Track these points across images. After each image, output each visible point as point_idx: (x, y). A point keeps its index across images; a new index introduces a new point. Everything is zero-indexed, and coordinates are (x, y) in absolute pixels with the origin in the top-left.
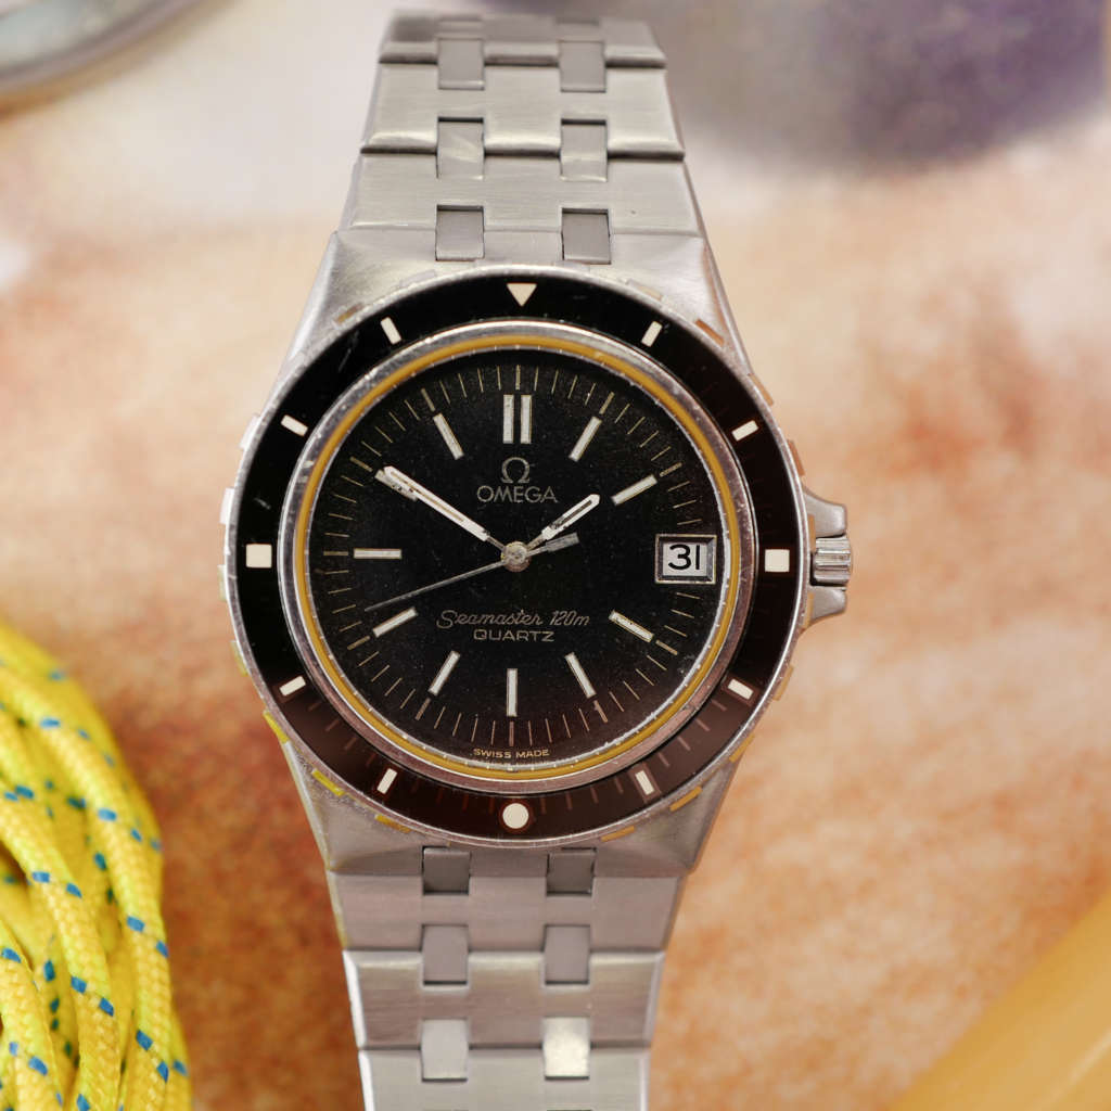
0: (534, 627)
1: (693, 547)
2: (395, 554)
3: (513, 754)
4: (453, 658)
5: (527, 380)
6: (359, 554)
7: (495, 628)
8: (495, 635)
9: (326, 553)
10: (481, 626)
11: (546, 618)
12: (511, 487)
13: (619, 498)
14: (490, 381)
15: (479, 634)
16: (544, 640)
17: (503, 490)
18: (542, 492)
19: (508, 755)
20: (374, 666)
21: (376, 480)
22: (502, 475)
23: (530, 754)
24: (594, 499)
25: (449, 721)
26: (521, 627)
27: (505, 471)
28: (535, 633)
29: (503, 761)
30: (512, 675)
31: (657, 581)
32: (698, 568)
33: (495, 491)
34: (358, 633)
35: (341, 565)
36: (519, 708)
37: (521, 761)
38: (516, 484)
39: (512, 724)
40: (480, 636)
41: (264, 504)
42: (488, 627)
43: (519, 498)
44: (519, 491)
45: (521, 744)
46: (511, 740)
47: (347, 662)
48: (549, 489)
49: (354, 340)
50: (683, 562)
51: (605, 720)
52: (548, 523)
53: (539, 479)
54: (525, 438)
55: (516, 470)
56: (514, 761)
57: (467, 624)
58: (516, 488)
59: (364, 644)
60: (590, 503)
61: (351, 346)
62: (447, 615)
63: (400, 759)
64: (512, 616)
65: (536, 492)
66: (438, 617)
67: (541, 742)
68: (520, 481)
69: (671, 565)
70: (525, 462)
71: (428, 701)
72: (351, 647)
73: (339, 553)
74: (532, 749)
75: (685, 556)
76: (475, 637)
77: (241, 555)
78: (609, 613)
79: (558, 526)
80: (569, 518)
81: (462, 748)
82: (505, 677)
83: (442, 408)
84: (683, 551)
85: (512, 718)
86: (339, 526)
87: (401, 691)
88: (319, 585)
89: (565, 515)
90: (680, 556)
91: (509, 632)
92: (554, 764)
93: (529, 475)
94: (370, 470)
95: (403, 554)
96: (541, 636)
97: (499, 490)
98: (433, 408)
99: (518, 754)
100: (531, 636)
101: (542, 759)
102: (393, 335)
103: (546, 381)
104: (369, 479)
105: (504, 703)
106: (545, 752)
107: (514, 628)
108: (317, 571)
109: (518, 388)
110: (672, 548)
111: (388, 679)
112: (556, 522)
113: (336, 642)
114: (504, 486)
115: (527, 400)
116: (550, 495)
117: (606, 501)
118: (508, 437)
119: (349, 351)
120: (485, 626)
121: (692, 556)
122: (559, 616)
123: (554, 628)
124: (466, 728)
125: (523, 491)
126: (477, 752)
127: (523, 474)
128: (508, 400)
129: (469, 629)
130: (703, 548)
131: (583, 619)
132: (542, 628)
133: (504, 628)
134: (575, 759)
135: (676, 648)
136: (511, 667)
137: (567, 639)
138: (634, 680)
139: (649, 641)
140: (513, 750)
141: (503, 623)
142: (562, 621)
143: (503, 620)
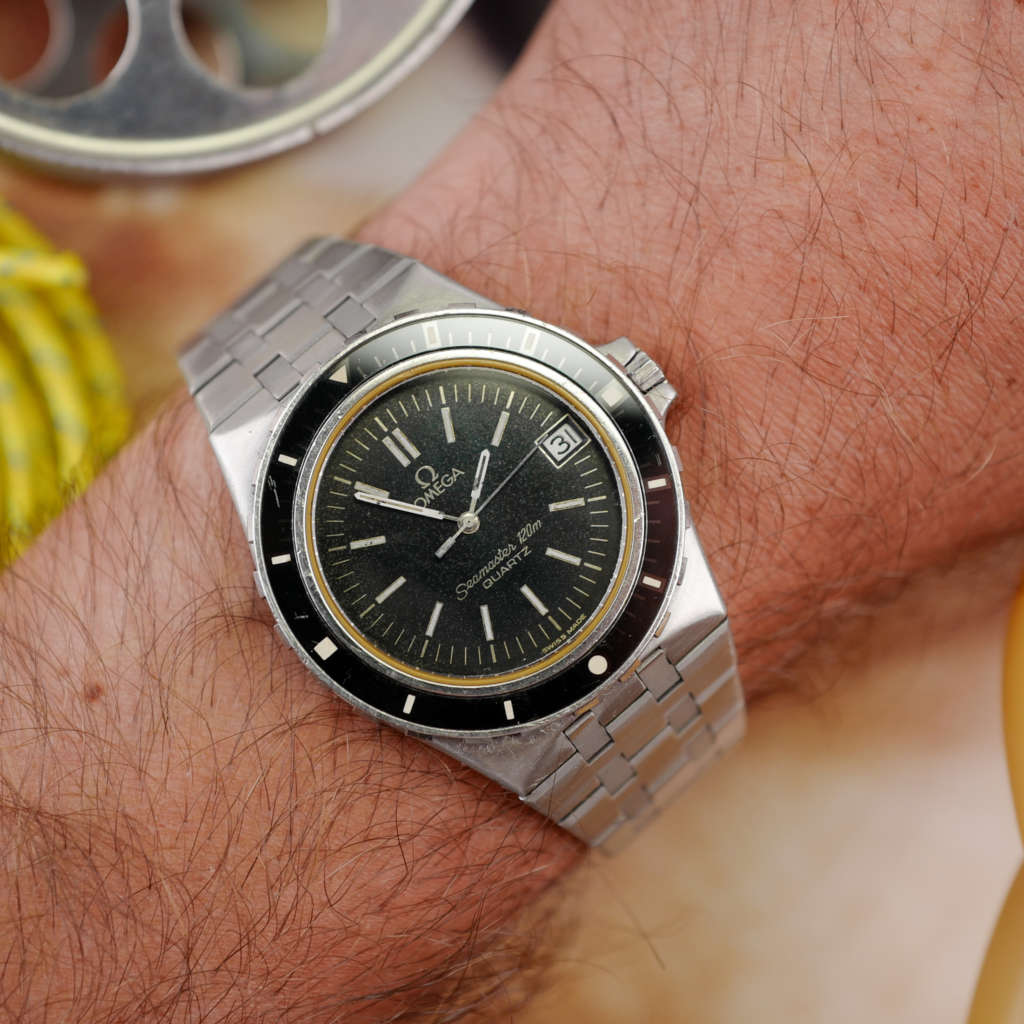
0: (513, 553)
1: (561, 432)
2: (401, 581)
3: (566, 634)
4: (485, 610)
5: (387, 421)
6: (380, 599)
7: (493, 573)
8: (496, 577)
9: (362, 615)
10: (484, 579)
11: (516, 542)
12: (431, 487)
13: (496, 442)
14: (367, 440)
15: (487, 584)
16: (526, 555)
17: (428, 492)
18: (451, 475)
19: (564, 637)
20: (445, 654)
21: (353, 550)
22: (420, 486)
23: (575, 626)
24: (486, 453)
25: (513, 647)
26: (506, 559)
27: (420, 482)
28: (517, 556)
29: (563, 641)
30: (526, 590)
31: (558, 467)
32: (574, 441)
33: (424, 497)
34: (419, 644)
35: (376, 615)
36: (546, 603)
37: (573, 633)
38: (432, 483)
39: (550, 618)
40: (489, 584)
41: (303, 617)
42: (488, 576)
43: (441, 489)
44: (438, 485)
45: (566, 624)
46: (558, 627)
47: (428, 666)
48: (453, 470)
49: (273, 483)
50: (565, 446)
51: (600, 569)
52: (471, 489)
53: (444, 469)
54: (415, 454)
55: (425, 476)
56: (568, 636)
57: (475, 585)
58: (435, 486)
59: (428, 647)
60: (484, 458)
61: (273, 487)
62: (460, 589)
63: (505, 690)
64: (496, 557)
65: (447, 478)
66: (456, 595)
67: (575, 614)
68: (433, 480)
69: (559, 453)
70: (426, 467)
71: (492, 646)
72: (422, 656)
73: (369, 609)
74: (573, 622)
75: (562, 442)
76: (486, 588)
77: (316, 657)
78: (548, 508)
79: (478, 486)
80: (480, 476)
81: (534, 655)
82: (522, 595)
83: (354, 478)
84: (559, 440)
85: (547, 614)
86: (354, 594)
87: (473, 654)
88: (372, 636)
89: (477, 476)
90: (560, 444)
91: (502, 568)
92: (591, 618)
93: (436, 472)
94: (345, 547)
95: (405, 577)
96: (522, 555)
97: (426, 494)
98: (349, 483)
99: (569, 632)
100: (517, 559)
101: (584, 622)
102: (291, 461)
103: (398, 413)
104: (347, 553)
105: (535, 610)
106: (582, 617)
107: (503, 563)
108: (367, 629)
109: (386, 430)
110: (552, 443)
111: (459, 653)
112: (475, 484)
113: (411, 660)
114: (427, 490)
115: (397, 432)
116: (457, 473)
117: (491, 449)
118: (405, 462)
119: (275, 491)
120: (487, 576)
121: (567, 439)
122: (522, 535)
123: (526, 543)
124: (526, 643)
125: (440, 483)
126: (545, 650)
127: (431, 475)
128: (387, 441)
129: (479, 585)
130: (568, 427)
131: (536, 524)
132: (518, 550)
133: (498, 568)
134: (601, 605)
135: (602, 495)
136: (521, 586)
137: (538, 543)
138: (595, 533)
139: (584, 504)
140: (564, 631)
141: (494, 566)
142: (526, 536)
143: (493, 565)
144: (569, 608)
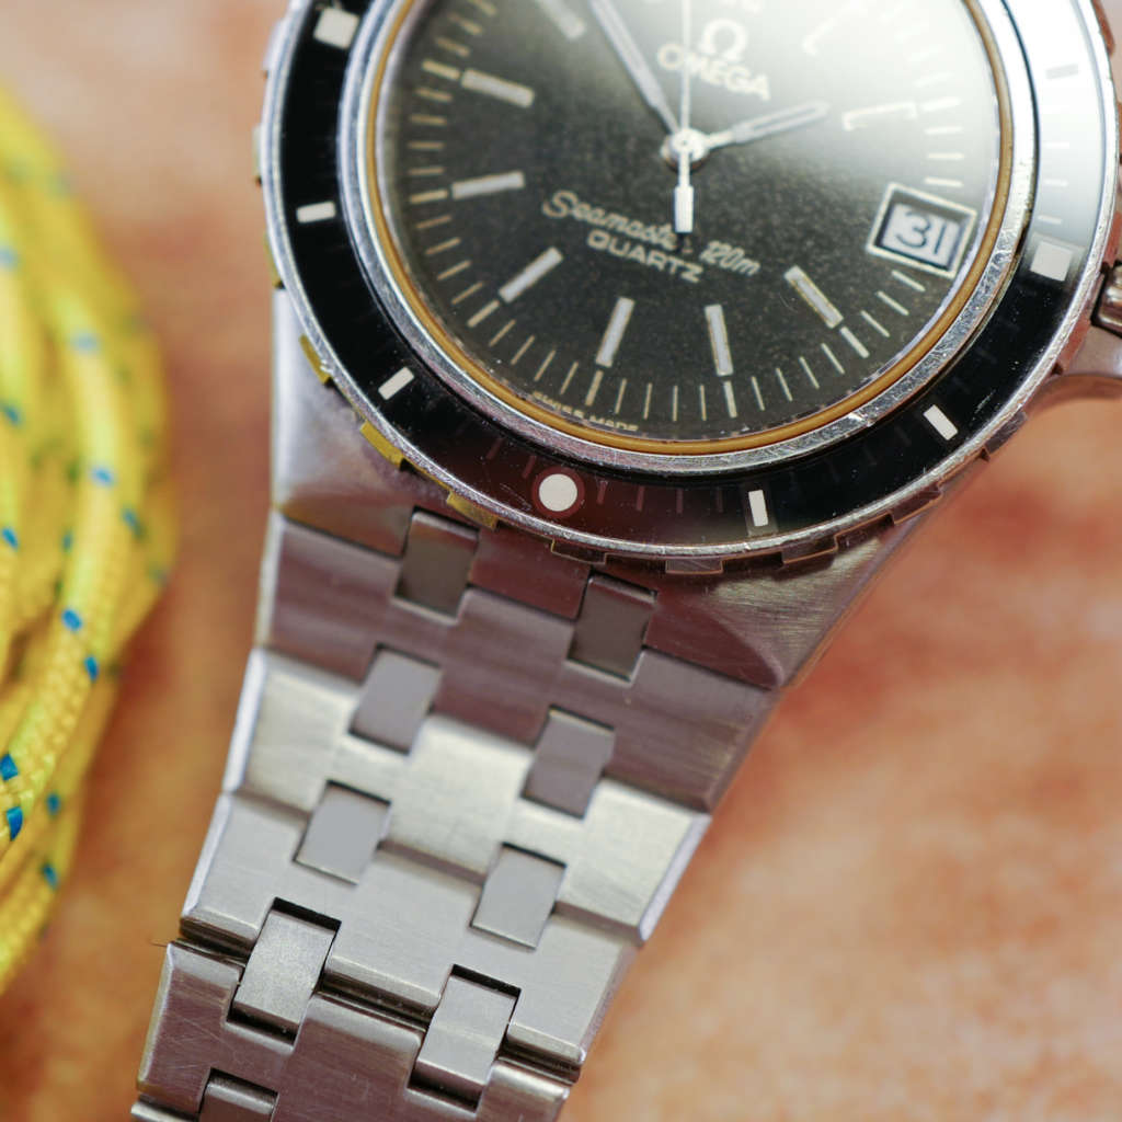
0: (676, 252)
1: (937, 222)
2: (525, 96)
3: (587, 416)
4: (552, 258)
6: (472, 80)
7: (622, 239)
8: (619, 246)
9: (427, 65)
10: (604, 229)
11: (699, 245)
12: (712, 58)
13: (852, 118)
15: (598, 239)
16: (687, 276)
17: (698, 59)
18: (752, 77)
19: (579, 415)
20: (438, 235)
22: (702, 39)
23: (610, 423)
24: (821, 108)
25: (513, 341)
26: (659, 247)
27: (707, 34)
28: (676, 262)
30: (625, 308)
31: (872, 249)
32: (936, 251)
34: (432, 183)
35: (442, 89)
36: (621, 354)
38: (717, 57)
39: (599, 375)
40: (600, 242)
42: (613, 233)
43: (716, 75)
44: (721, 68)
45: (602, 407)
46: (590, 398)
47: (405, 217)
48: (762, 79)
50: (917, 238)
51: (733, 413)
53: (753, 59)
55: (725, 40)
56: (585, 420)
57: (585, 220)
58: (717, 64)
59: (436, 201)
60: (813, 110)
62: (563, 199)
63: (426, 355)
64: (652, 229)
65: (742, 76)
66: (549, 195)
67: (630, 414)
68: (726, 57)
69: (899, 238)
70: (740, 32)
71: (494, 305)
72: (416, 200)
73: (445, 71)
74: (616, 418)
75: (923, 232)
76: (590, 241)
77: (312, 19)
78: (787, 267)
79: (758, 127)
81: (521, 378)
82: (612, 305)
85: (602, 367)
87: (464, 279)
90: (916, 229)
91: (640, 249)
92: (639, 438)
95: (535, 99)
96: (681, 269)
97: (693, 57)
99: (593, 419)
100: (668, 265)
101: (625, 433)
105: (598, 342)
106: (633, 428)
107: (649, 247)
110: (908, 214)
111: (452, 257)
114: (700, 55)
116: (760, 85)
120: (609, 231)
121: (932, 236)
122: (716, 250)
123: (705, 265)
124: (533, 358)
125: (726, 70)
126: (538, 395)
129: (586, 228)
130: (952, 228)
131: (750, 263)
132: (688, 259)
133: (635, 242)
135: (868, 347)
136: (628, 295)
137: (719, 284)
138: (794, 374)
139: (831, 325)
140: (588, 412)
141: (635, 234)
142: (719, 259)
143: (637, 230)
144: (633, 399)
